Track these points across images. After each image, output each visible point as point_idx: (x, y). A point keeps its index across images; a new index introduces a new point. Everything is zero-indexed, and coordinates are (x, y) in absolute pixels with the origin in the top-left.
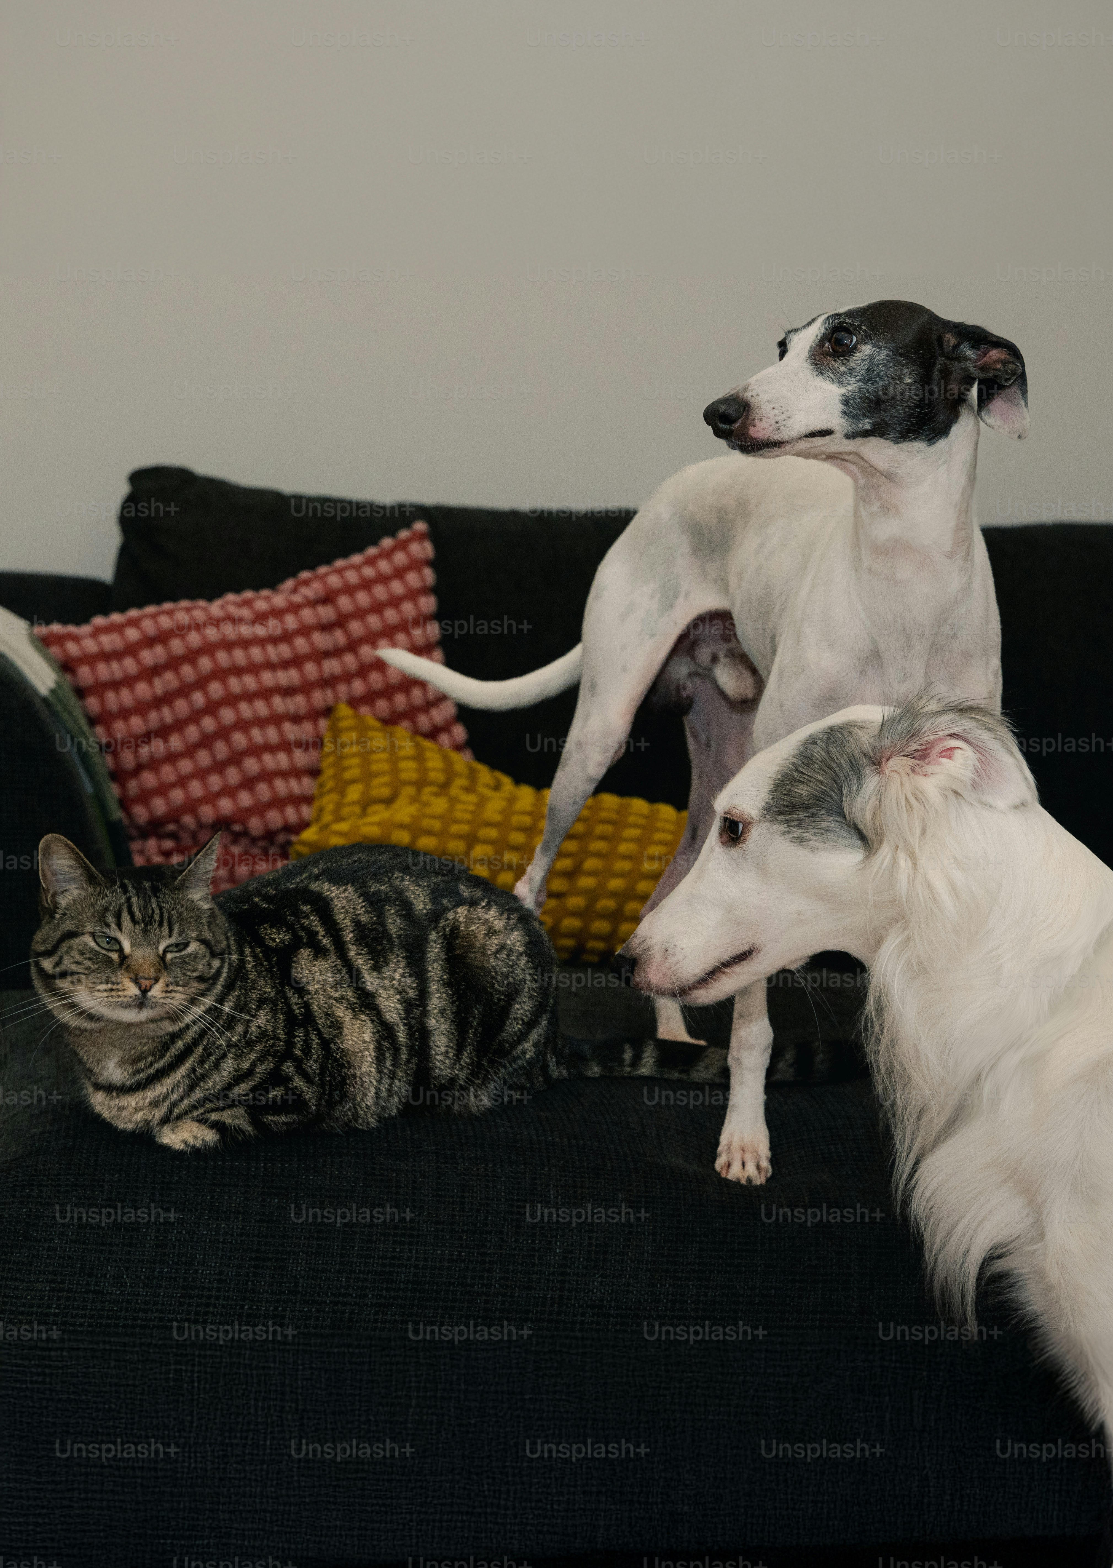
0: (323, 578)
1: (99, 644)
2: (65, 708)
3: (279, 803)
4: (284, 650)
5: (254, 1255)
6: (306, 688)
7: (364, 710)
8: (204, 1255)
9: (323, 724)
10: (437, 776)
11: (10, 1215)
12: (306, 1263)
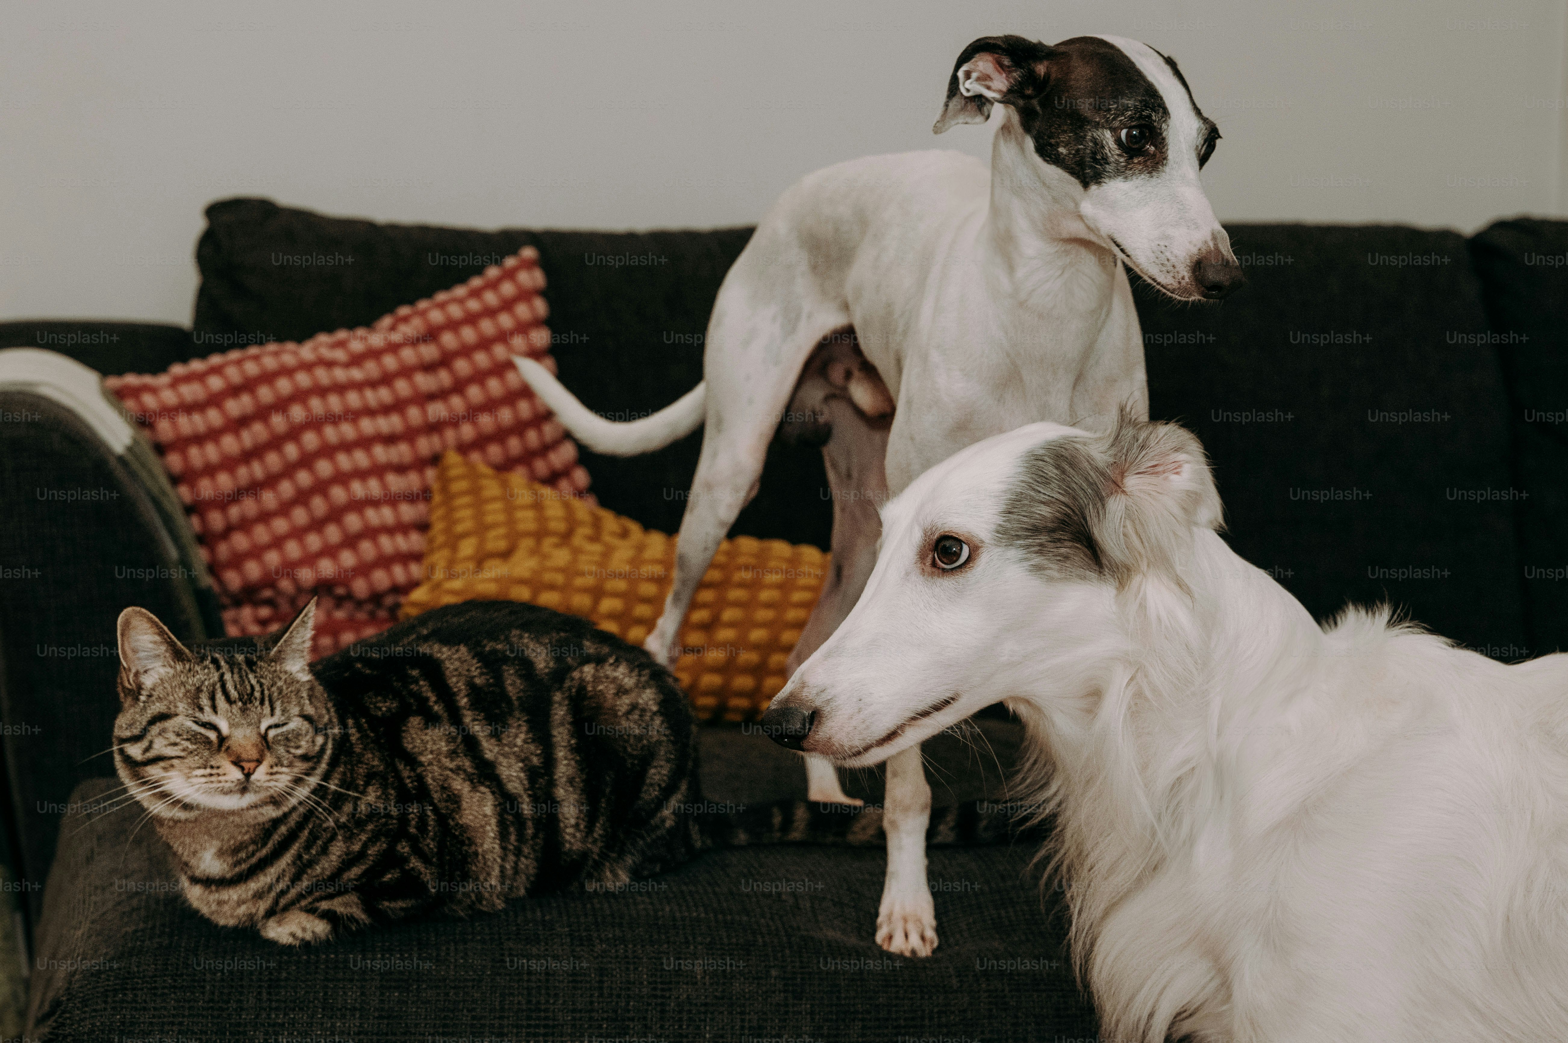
0: (423, 314)
1: (180, 395)
2: (143, 465)
3: (385, 561)
4: (384, 394)
6: (409, 435)
7: (475, 457)
9: (430, 474)
10: (558, 526)
11: (102, 1023)
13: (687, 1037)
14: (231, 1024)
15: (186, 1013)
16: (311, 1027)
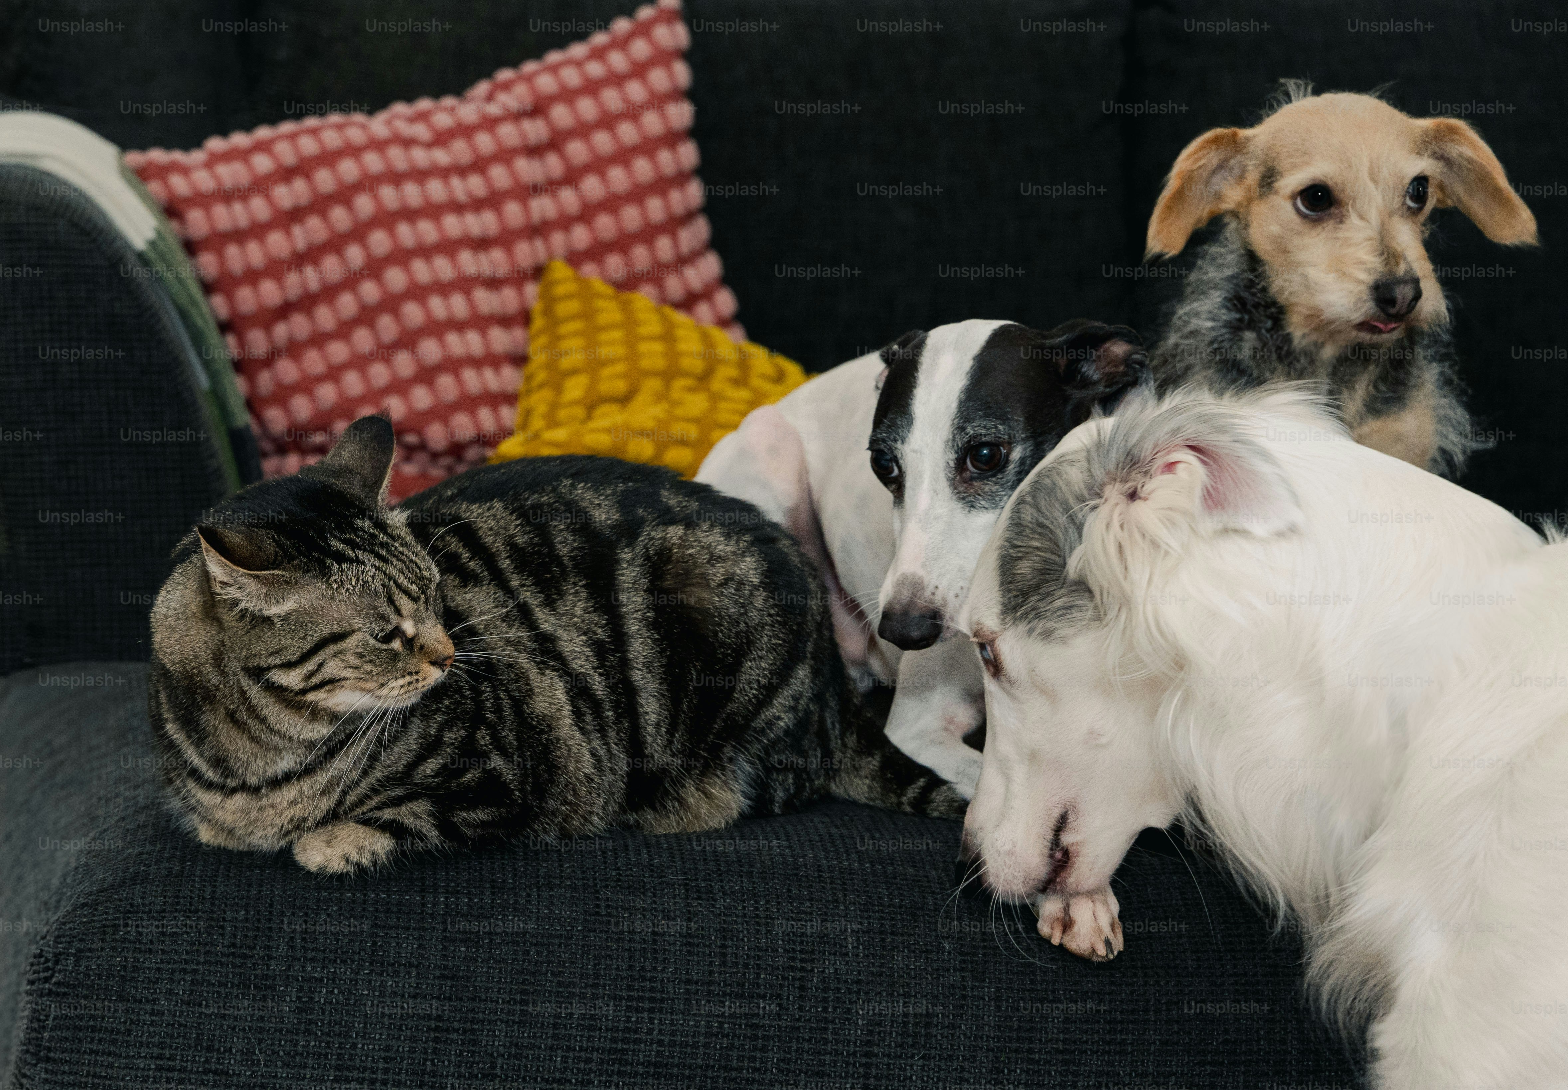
0: (529, 79)
1: (216, 178)
3: (468, 403)
4: (476, 184)
5: (433, 1024)
6: (506, 239)
7: (589, 269)
8: (365, 1023)
9: (531, 290)
10: (694, 364)
11: (98, 965)
12: (506, 1036)
13: (833, 1022)
14: (256, 976)
15: (202, 959)
16: (356, 985)
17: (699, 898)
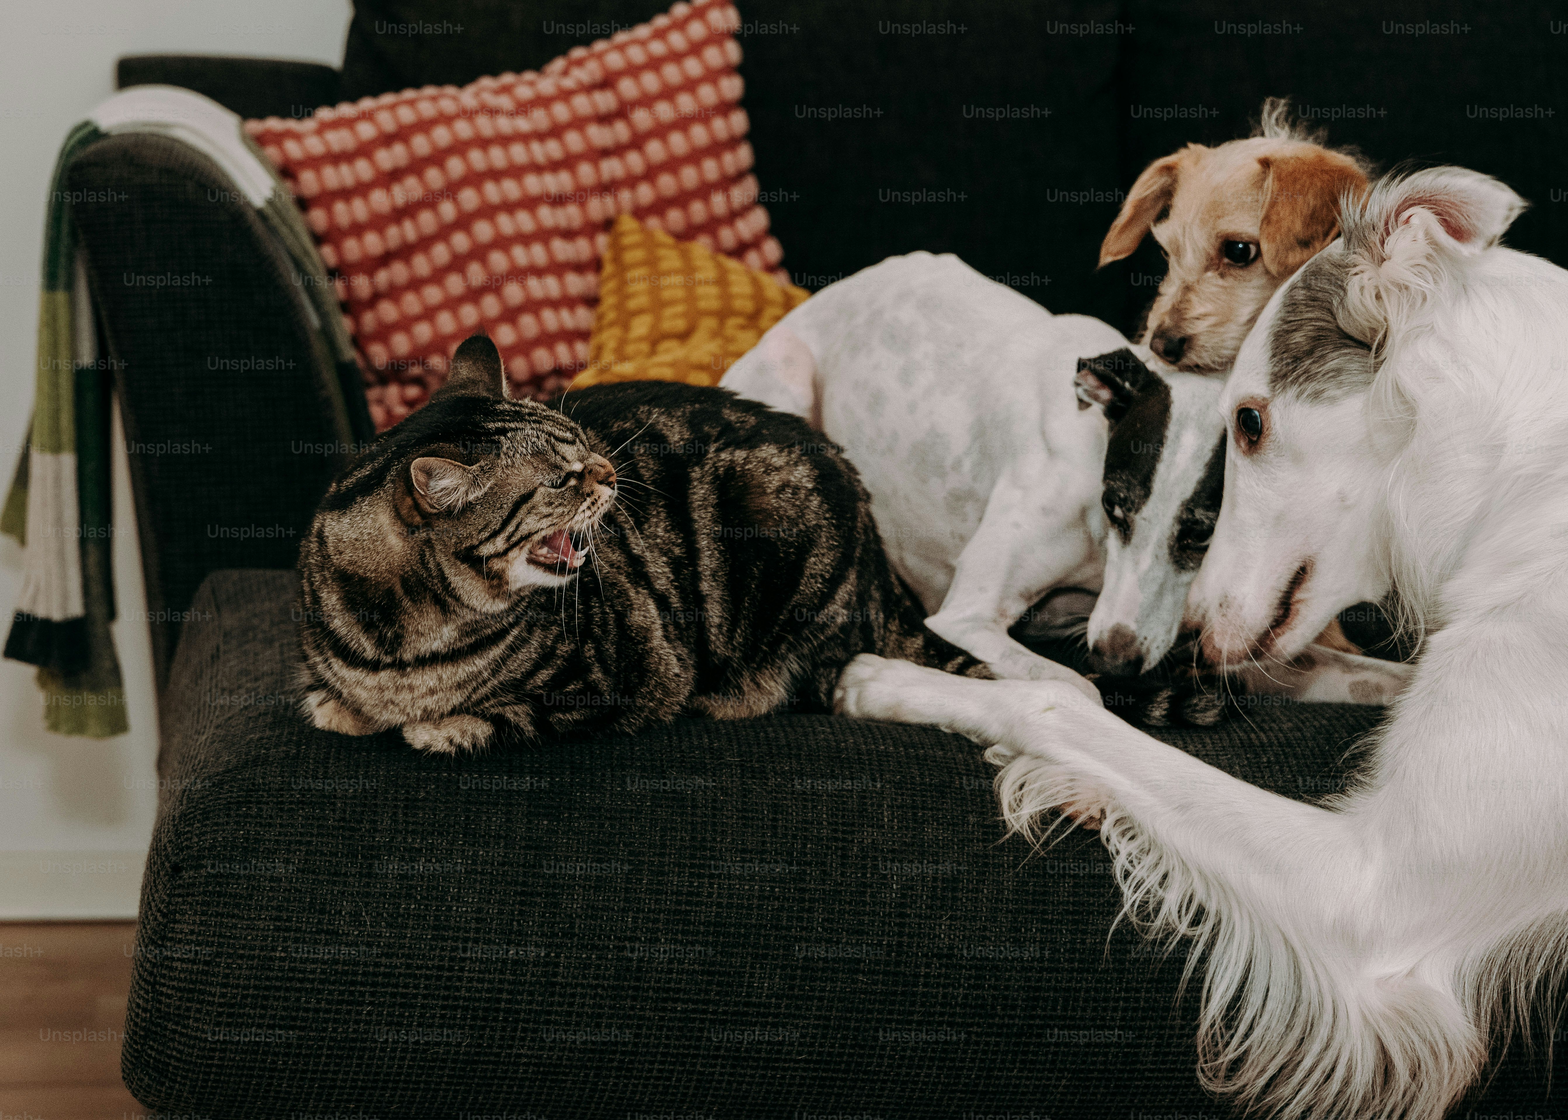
0: (600, 56)
1: (326, 143)
2: (284, 221)
3: (547, 339)
4: (553, 149)
5: (519, 889)
6: (580, 196)
7: (653, 222)
8: (459, 888)
9: (602, 240)
10: (745, 304)
12: (583, 899)
13: (871, 886)
14: (363, 847)
15: (315, 831)
16: (451, 854)
17: (753, 777)
